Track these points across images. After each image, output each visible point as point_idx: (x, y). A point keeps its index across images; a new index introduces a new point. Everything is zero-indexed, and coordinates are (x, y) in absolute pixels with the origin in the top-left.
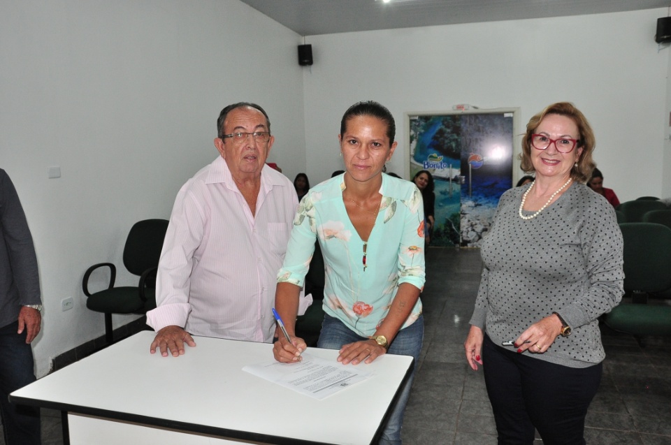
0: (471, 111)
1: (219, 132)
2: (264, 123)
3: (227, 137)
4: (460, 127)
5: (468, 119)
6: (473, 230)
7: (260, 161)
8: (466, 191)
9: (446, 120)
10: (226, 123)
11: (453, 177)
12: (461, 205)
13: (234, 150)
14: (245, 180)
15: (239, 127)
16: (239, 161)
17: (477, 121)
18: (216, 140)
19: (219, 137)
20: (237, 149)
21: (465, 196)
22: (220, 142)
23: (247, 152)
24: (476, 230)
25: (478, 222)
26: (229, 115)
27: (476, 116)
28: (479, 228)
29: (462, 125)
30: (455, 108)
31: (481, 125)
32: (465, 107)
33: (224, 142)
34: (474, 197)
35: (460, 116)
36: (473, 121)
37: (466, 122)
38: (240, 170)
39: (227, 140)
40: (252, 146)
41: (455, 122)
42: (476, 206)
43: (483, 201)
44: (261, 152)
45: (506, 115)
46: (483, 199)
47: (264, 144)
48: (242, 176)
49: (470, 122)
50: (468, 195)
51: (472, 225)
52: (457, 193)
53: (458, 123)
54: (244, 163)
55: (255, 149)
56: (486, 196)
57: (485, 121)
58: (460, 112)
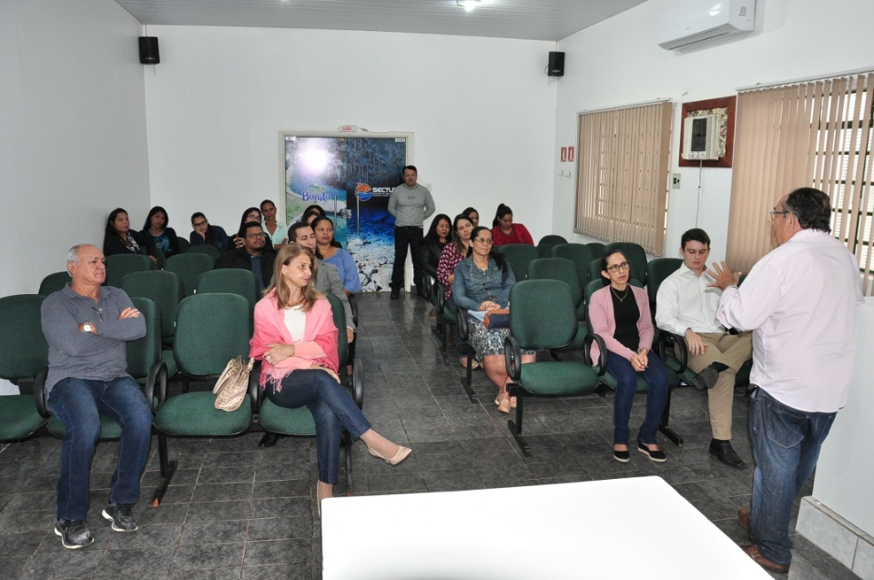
0: (359, 133)
4: (345, 152)
5: (355, 141)
6: (362, 272)
8: (353, 227)
11: (338, 211)
12: (347, 243)
17: (366, 145)
21: (352, 233)
24: (365, 271)
25: (366, 262)
27: (364, 140)
28: (368, 270)
29: (348, 150)
30: (341, 130)
31: (370, 150)
32: (352, 129)
34: (361, 234)
35: (346, 139)
36: (360, 145)
37: (353, 146)
41: (339, 146)
42: (365, 244)
43: (372, 238)
45: (397, 140)
46: (372, 236)
49: (357, 146)
50: (356, 231)
51: (360, 267)
52: (343, 230)
53: (343, 148)
56: (376, 233)
57: (374, 146)
58: (346, 134)
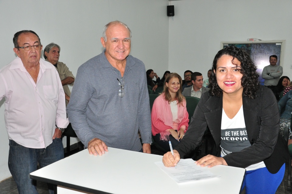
0: (258, 41)
1: (15, 45)
2: (37, 41)
3: (21, 48)
4: (250, 50)
5: (255, 46)
7: (38, 58)
9: (243, 46)
10: (19, 41)
13: (25, 54)
14: (31, 67)
15: (26, 43)
16: (28, 58)
17: (260, 47)
18: (14, 49)
19: (15, 47)
20: (26, 53)
22: (17, 50)
23: (32, 54)
26: (19, 37)
27: (259, 45)
29: (252, 49)
30: (249, 40)
31: (262, 50)
32: (254, 40)
33: (19, 50)
35: (251, 44)
36: (258, 47)
37: (254, 48)
38: (29, 62)
39: (20, 49)
40: (34, 51)
41: (248, 48)
44: (38, 53)
45: (277, 44)
47: (39, 50)
48: (30, 65)
49: (256, 48)
53: (249, 48)
54: (31, 59)
55: (36, 52)
57: (264, 47)
58: (251, 42)
